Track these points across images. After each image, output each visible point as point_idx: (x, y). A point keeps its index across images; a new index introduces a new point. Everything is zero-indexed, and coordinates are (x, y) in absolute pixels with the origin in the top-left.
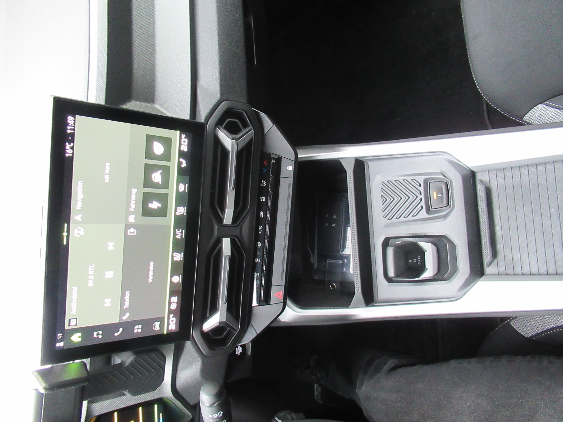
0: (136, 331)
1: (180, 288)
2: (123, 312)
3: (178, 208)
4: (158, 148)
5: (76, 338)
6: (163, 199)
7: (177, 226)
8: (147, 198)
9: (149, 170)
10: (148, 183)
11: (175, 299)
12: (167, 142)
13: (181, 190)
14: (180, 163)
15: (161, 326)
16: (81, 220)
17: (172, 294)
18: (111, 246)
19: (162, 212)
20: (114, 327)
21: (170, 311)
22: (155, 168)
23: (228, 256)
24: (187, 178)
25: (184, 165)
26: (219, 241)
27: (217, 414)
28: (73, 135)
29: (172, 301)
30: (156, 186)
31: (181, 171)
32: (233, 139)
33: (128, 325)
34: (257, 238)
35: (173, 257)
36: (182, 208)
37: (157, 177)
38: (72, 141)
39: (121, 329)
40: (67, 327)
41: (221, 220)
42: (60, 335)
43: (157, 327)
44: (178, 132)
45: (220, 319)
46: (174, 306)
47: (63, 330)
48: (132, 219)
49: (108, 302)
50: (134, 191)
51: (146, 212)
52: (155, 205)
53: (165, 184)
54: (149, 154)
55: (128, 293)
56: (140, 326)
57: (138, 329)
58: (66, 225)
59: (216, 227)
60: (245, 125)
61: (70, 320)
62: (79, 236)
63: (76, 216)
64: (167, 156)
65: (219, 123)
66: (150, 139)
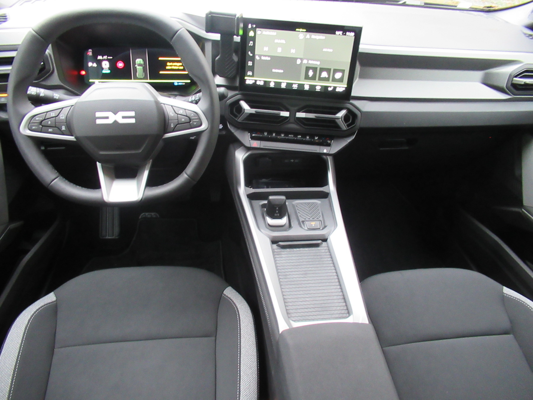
1: (267, 86)
2: (260, 56)
3: (308, 86)
4: (338, 76)
5: (251, 34)
6: (313, 78)
7: (299, 85)
8: (315, 69)
9: (328, 70)
10: (322, 70)
11: (262, 83)
12: (341, 80)
13: (317, 87)
14: (330, 87)
15: (249, 76)
16: (306, 38)
17: (265, 82)
18: (293, 51)
19: (307, 77)
20: (253, 52)
21: (256, 81)
22: (329, 75)
23: (280, 114)
24: (323, 91)
25: (330, 89)
26: (287, 110)
28: (345, 35)
30: (320, 74)
31: (327, 87)
32: (342, 117)
33: (253, 59)
34: (286, 134)
35: (284, 83)
36: (308, 88)
37: (324, 74)
38: (343, 34)
39: (251, 55)
40: (257, 29)
41: (299, 111)
42: (254, 26)
43: (250, 73)
44: (346, 86)
45: (246, 110)
46: (258, 83)
47: (256, 28)
48: (305, 62)
49: (266, 49)
50: (318, 63)
51: (308, 69)
52: (311, 73)
53: (321, 79)
54: (336, 71)
55: (269, 59)
56: (251, 65)
57: (250, 63)
58: (305, 30)
59: (296, 108)
60: (348, 126)
61: (261, 31)
62: (299, 37)
63: (308, 35)
64: (334, 80)
65: (350, 111)
66: (343, 71)
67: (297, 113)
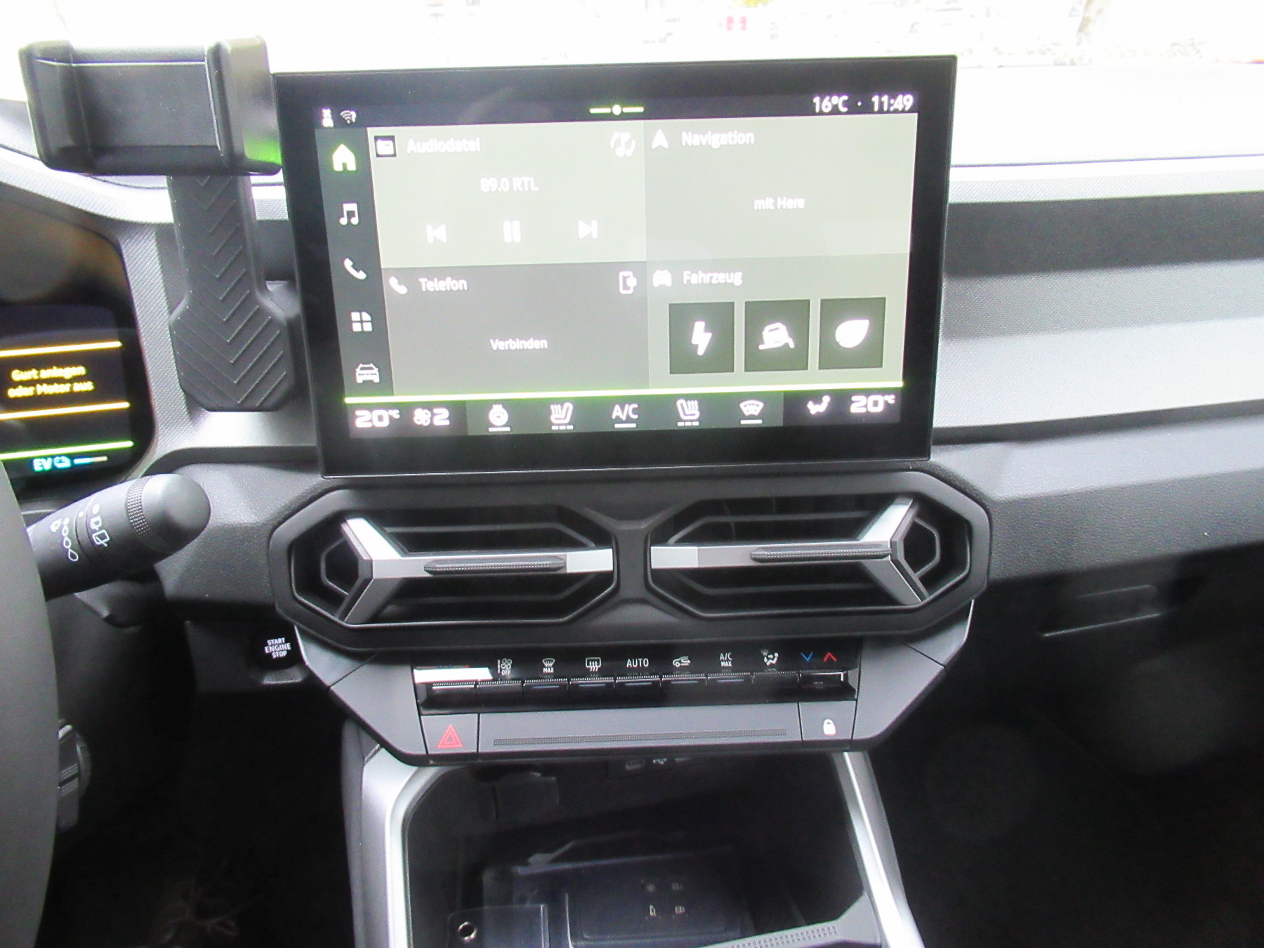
0: (355, 316)
1: (473, 431)
2: (409, 275)
3: (695, 404)
4: (851, 333)
5: (342, 158)
6: (719, 360)
7: (646, 405)
8: (719, 315)
9: (794, 313)
10: (760, 313)
11: (442, 419)
12: (870, 355)
13: (745, 406)
14: (816, 396)
15: (368, 387)
16: (654, 145)
17: (459, 411)
18: (587, 229)
19: (683, 361)
20: (368, 255)
21: (407, 409)
22: (800, 331)
23: (564, 567)
24: (778, 422)
25: (814, 409)
26: (601, 539)
27: (101, 529)
28: (867, 109)
29: (436, 411)
30: (753, 336)
31: (794, 402)
32: (893, 544)
33: (372, 297)
34: (614, 655)
35: (561, 401)
36: (697, 415)
37: (776, 336)
38: (853, 110)
39: (361, 275)
40: (372, 132)
41: (661, 537)
42: (351, 115)
43: (366, 374)
44: (899, 384)
45: (377, 561)
46: (421, 418)
47: (362, 123)
48: (662, 278)
49: (437, 233)
50: (737, 279)
51: (681, 316)
52: (701, 338)
53: (759, 361)
54: (836, 310)
55: (462, 284)
56: (368, 327)
57: (360, 322)
58: (640, 109)
59: (644, 525)
60: (930, 581)
61: (392, 138)
62: (612, 145)
63: (662, 132)
64: (833, 358)
65: (926, 506)
66: (873, 308)
67: (655, 550)
